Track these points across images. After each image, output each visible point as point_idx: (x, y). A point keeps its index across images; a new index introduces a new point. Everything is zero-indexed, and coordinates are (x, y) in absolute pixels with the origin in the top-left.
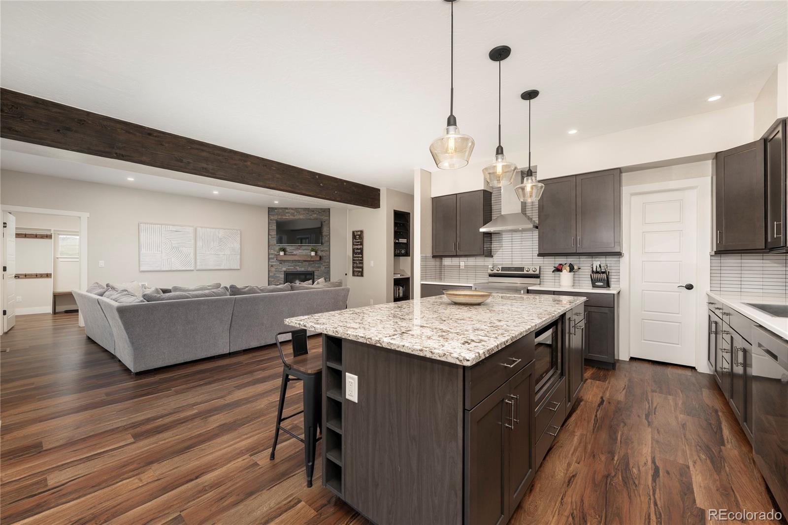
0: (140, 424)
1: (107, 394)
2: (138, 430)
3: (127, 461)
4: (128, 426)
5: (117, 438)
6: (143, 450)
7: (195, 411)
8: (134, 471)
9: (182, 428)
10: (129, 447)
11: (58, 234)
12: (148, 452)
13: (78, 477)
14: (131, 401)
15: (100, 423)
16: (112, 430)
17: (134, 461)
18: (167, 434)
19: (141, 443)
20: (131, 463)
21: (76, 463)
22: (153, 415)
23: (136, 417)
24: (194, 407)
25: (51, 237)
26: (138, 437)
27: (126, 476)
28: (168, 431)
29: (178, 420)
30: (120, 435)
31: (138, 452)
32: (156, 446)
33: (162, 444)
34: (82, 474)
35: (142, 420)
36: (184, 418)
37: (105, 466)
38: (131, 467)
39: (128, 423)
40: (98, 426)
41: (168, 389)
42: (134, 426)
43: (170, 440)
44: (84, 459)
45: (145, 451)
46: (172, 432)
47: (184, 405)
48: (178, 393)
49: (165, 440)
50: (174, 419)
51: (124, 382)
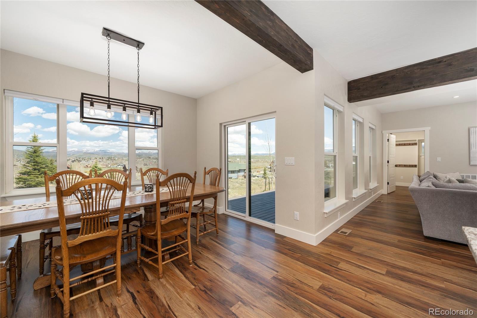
0: (398, 268)
1: (399, 241)
2: (393, 270)
3: (371, 281)
4: (391, 264)
5: (380, 266)
6: (384, 282)
7: (443, 286)
8: (368, 288)
9: (418, 289)
10: (379, 275)
11: (421, 142)
12: (384, 286)
13: (348, 271)
14: (407, 252)
15: (380, 253)
16: (382, 261)
17: (373, 284)
18: (405, 284)
19: (387, 278)
20: (371, 283)
21: (354, 265)
22: (409, 267)
23: (400, 262)
24: (445, 282)
25: (417, 144)
26: (389, 274)
27: (362, 287)
28: (409, 283)
29: (422, 282)
30: (382, 266)
31: (380, 281)
32: (392, 286)
33: (396, 288)
34: (351, 271)
35: (401, 266)
36: (428, 284)
37: (360, 275)
38: (369, 286)
39: (392, 263)
40: (379, 254)
41: (439, 258)
42: (394, 266)
43: (404, 289)
44: (358, 266)
45: (384, 284)
46: (409, 286)
47: (439, 275)
48: (443, 264)
49: (401, 287)
50: (420, 279)
51: (416, 239)
